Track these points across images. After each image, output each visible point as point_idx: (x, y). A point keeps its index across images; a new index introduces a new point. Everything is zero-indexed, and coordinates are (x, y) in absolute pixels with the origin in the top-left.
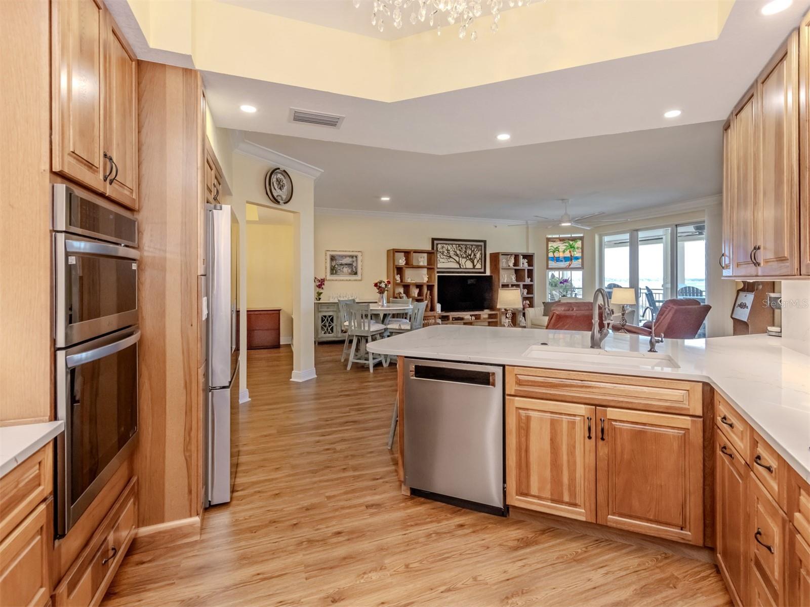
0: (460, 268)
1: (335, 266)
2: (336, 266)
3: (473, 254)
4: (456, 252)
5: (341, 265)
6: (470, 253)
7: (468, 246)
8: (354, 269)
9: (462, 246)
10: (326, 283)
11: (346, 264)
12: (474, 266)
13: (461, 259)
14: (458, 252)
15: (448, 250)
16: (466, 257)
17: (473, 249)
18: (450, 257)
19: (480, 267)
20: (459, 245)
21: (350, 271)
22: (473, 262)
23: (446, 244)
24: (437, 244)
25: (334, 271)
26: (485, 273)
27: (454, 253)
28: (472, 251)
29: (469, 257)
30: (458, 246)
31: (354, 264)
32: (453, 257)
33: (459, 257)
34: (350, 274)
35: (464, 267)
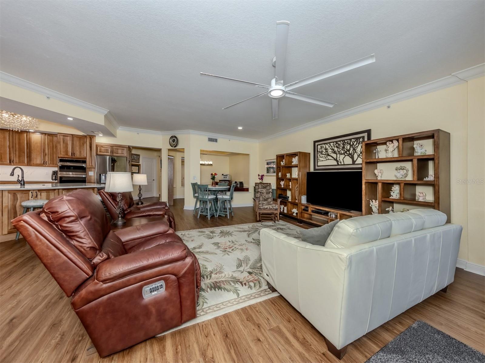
0: (338, 165)
3: (352, 149)
4: (333, 150)
5: (270, 167)
6: (348, 148)
7: (346, 141)
9: (339, 143)
12: (354, 162)
13: (338, 155)
14: (336, 149)
15: (326, 149)
16: (344, 153)
17: (352, 144)
18: (328, 155)
19: (361, 162)
20: (336, 142)
22: (352, 158)
23: (324, 144)
24: (318, 145)
25: (268, 171)
27: (331, 151)
28: (351, 146)
29: (348, 152)
30: (335, 143)
32: (331, 155)
33: (337, 154)
34: (273, 172)
35: (342, 163)
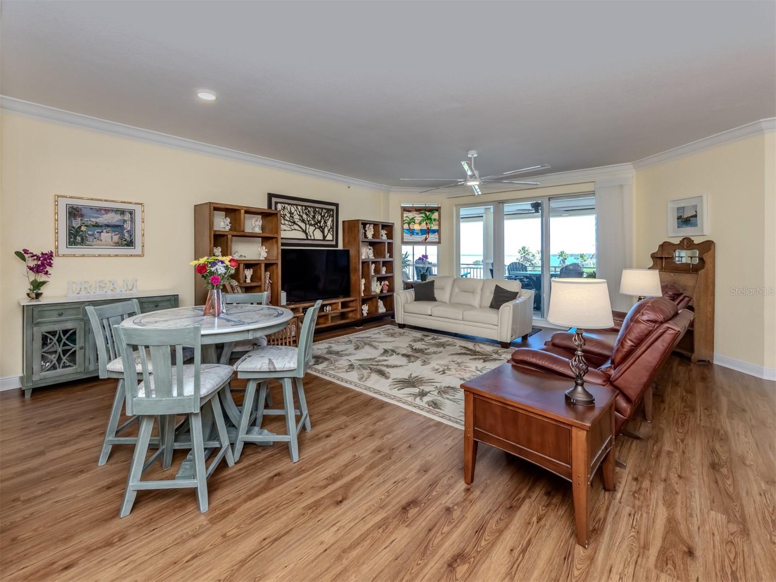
0: (307, 239)
1: (80, 227)
2: (83, 228)
3: (323, 221)
4: (302, 217)
5: (97, 225)
6: (319, 219)
7: (317, 210)
8: (126, 235)
9: (309, 209)
10: (55, 261)
11: (107, 226)
12: (324, 237)
13: (308, 226)
14: (305, 216)
15: (291, 213)
16: (314, 224)
17: (323, 215)
18: (294, 223)
19: (331, 239)
20: (306, 207)
21: (116, 238)
22: (323, 232)
23: (289, 204)
24: (276, 203)
25: (79, 238)
26: (337, 247)
27: (298, 217)
28: (322, 217)
29: (319, 224)
30: (304, 208)
31: (127, 226)
32: (299, 223)
33: (306, 224)
34: (117, 244)
35: (313, 238)
